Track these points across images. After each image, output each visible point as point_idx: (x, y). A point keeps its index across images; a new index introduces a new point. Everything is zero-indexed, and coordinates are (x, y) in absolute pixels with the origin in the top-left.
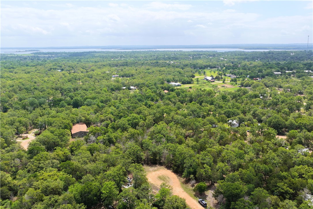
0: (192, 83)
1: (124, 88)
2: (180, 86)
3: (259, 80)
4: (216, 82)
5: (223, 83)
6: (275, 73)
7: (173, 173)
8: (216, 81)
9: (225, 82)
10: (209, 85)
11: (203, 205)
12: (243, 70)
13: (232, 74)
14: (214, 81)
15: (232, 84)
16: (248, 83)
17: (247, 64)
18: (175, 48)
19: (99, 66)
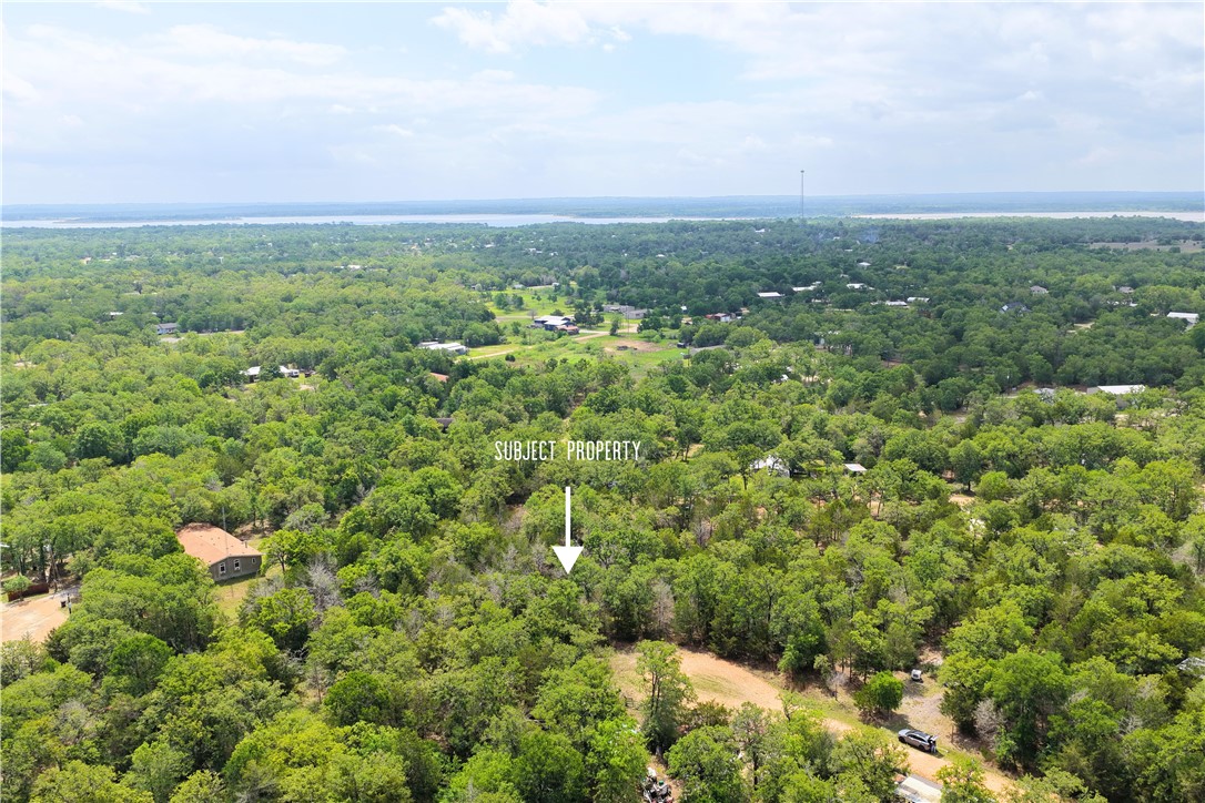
0: (504, 342)
1: (255, 371)
2: (466, 353)
3: (723, 319)
4: (584, 335)
5: (612, 334)
6: (761, 295)
7: (723, 663)
8: (581, 331)
9: (619, 331)
10: (570, 345)
11: (927, 748)
12: (655, 289)
13: (622, 304)
14: (575, 333)
15: (648, 339)
16: (710, 331)
17: (649, 267)
18: (315, 215)
19: (58, 290)
